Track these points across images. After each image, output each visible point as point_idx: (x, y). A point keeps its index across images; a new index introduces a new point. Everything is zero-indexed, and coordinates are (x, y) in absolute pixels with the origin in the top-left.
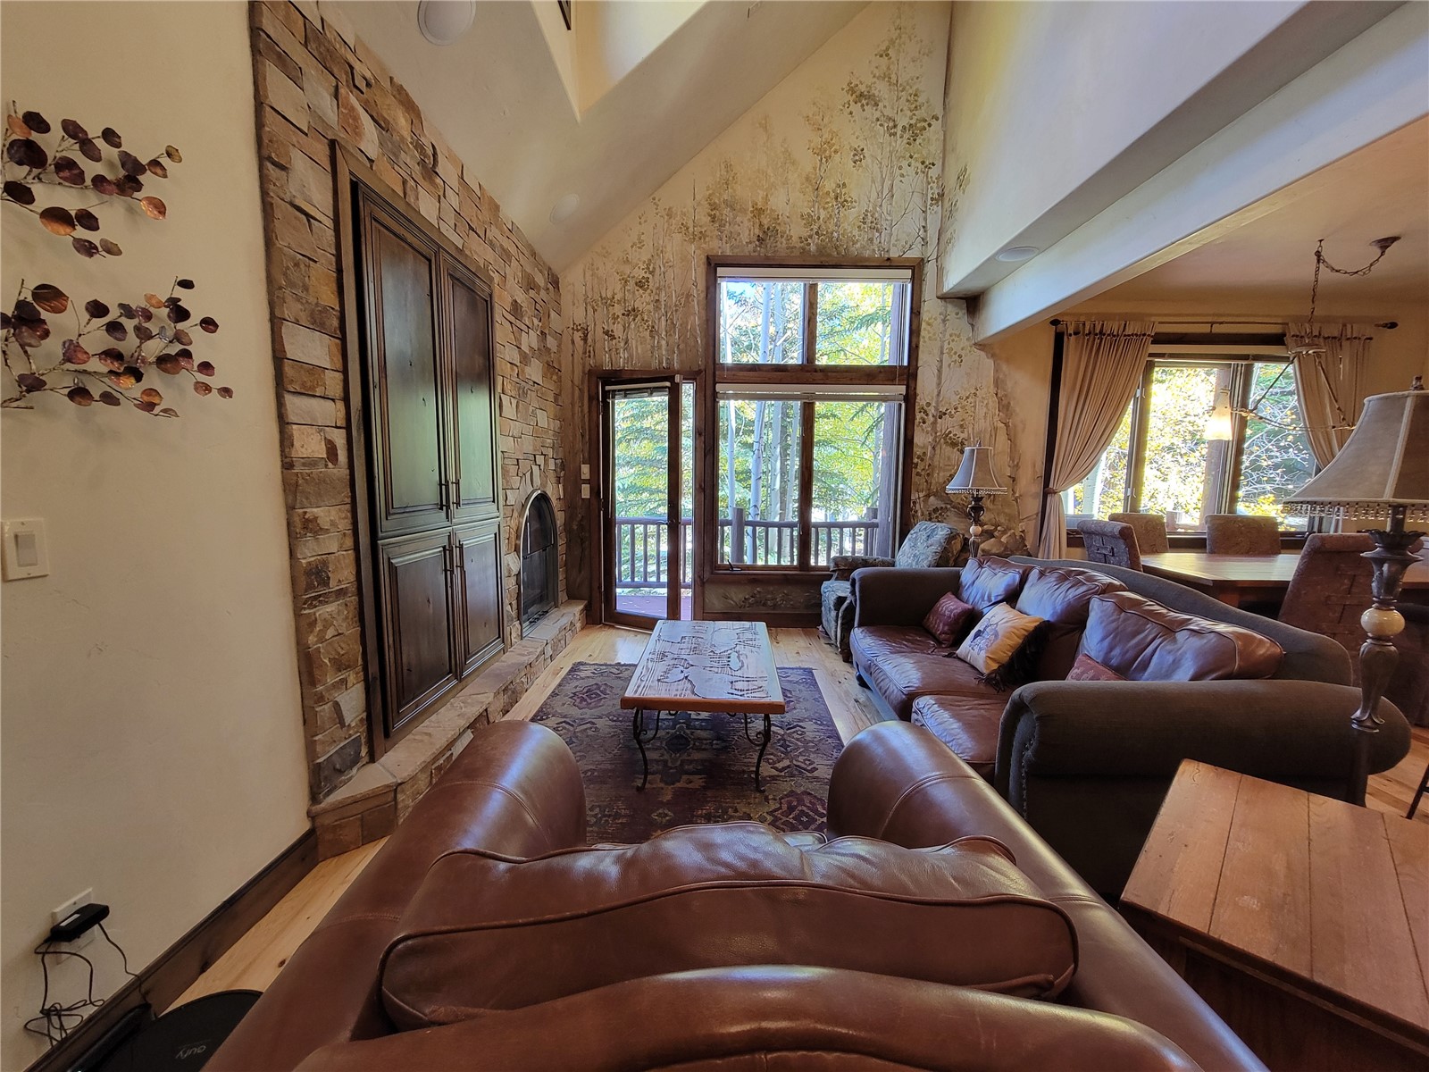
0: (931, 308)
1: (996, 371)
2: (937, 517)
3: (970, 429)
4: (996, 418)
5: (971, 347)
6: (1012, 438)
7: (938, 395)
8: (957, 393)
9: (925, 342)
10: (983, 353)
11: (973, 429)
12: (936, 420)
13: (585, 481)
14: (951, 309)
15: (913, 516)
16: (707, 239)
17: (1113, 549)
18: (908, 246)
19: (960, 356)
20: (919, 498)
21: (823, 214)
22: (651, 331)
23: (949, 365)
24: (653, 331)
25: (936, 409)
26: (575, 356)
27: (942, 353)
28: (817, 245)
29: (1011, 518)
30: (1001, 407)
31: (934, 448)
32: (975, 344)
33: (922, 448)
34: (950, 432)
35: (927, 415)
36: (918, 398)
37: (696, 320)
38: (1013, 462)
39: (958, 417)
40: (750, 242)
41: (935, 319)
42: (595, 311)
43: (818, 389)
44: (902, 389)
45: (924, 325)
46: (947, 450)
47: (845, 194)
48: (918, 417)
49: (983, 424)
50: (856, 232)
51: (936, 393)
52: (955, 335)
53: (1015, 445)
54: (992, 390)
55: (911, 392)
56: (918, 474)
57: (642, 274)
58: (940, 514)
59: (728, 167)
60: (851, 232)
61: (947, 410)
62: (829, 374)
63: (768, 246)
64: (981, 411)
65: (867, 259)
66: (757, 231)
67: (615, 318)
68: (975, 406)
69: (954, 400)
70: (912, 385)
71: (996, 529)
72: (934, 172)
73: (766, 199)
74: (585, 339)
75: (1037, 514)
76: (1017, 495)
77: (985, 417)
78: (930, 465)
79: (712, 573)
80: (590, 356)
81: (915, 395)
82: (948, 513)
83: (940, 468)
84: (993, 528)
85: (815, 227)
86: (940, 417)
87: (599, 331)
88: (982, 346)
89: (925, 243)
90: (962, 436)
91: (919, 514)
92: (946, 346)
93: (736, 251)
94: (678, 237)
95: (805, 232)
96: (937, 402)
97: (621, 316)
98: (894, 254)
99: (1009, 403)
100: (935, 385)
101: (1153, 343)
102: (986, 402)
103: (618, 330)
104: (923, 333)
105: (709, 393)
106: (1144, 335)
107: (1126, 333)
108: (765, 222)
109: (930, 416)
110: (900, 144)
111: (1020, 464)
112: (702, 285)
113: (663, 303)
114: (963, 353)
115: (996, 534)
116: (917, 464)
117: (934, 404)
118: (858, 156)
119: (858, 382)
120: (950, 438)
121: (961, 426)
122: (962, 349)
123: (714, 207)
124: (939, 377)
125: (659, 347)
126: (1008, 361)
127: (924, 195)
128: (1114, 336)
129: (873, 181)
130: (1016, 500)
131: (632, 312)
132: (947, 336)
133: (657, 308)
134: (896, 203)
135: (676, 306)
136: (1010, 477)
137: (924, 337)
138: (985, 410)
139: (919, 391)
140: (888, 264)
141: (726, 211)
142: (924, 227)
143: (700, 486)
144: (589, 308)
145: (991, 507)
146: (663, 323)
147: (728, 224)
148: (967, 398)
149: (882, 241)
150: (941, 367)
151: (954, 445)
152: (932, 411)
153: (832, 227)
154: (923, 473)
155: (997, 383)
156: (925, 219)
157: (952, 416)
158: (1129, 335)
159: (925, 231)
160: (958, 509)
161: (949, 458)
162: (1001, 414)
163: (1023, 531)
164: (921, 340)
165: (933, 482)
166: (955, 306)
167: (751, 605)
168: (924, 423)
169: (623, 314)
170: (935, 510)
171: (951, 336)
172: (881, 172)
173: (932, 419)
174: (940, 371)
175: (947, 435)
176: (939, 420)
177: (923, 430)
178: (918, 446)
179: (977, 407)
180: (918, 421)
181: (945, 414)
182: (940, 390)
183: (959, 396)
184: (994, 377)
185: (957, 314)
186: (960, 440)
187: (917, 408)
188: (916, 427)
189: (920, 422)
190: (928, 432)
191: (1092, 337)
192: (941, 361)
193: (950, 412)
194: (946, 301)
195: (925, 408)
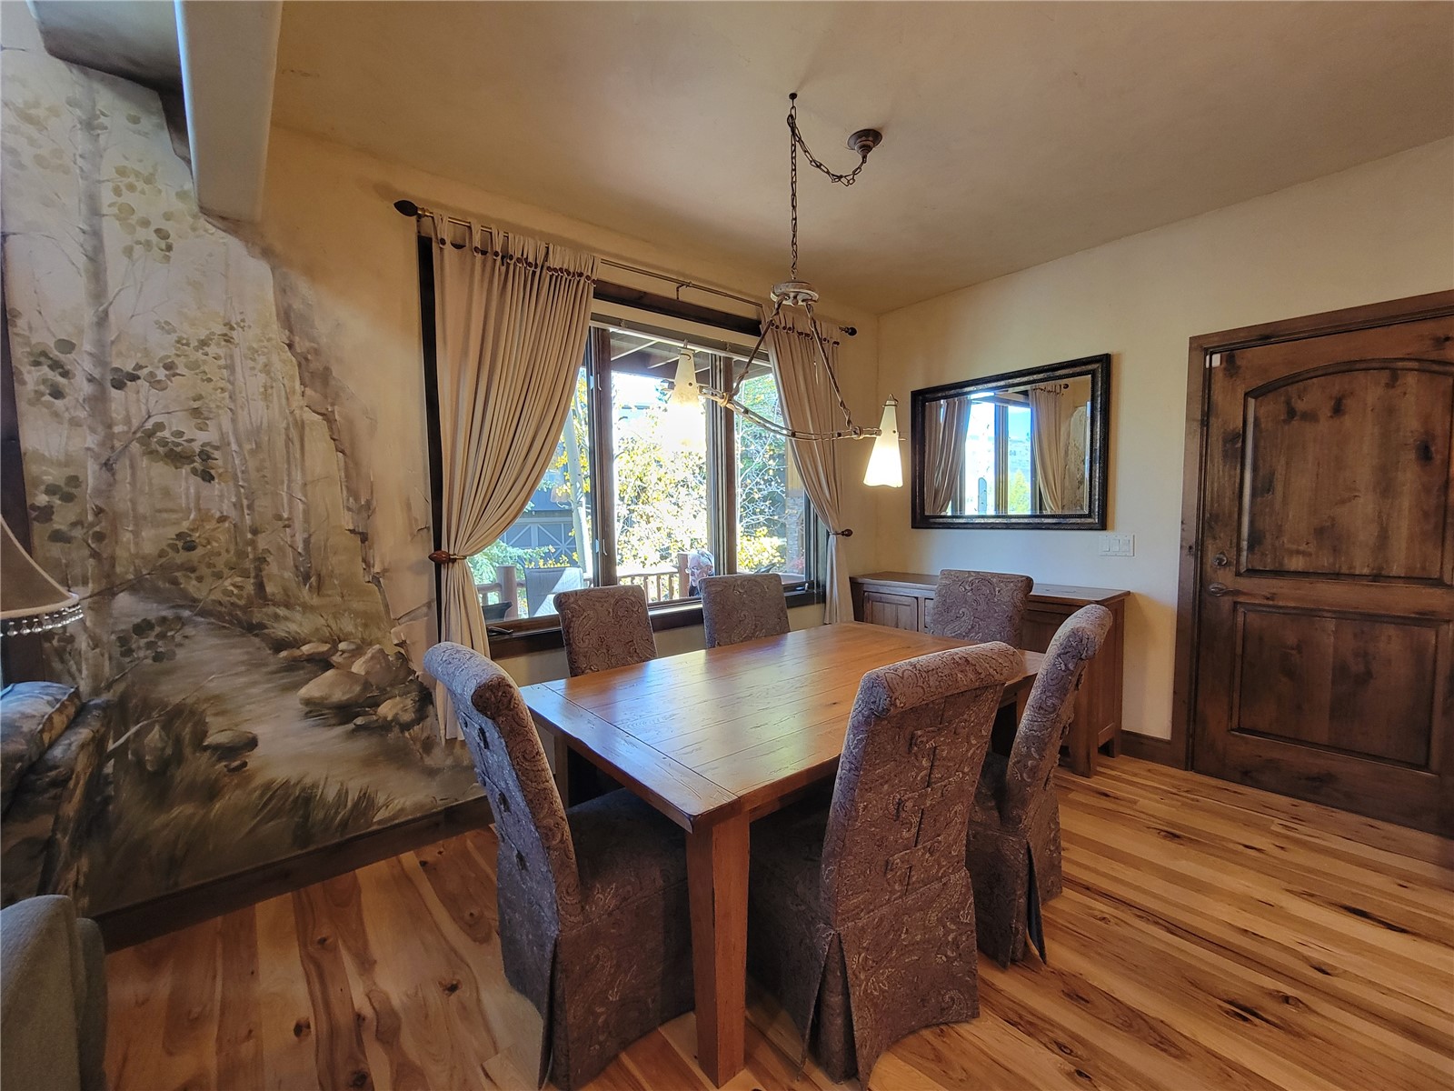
1: (283, 290)
2: (150, 645)
3: (227, 425)
4: (297, 401)
5: (195, 216)
6: (344, 444)
7: (102, 321)
8: (166, 328)
9: (22, 167)
10: (234, 243)
11: (234, 421)
12: (102, 391)
14: (111, 103)
15: (60, 653)
19: (162, 234)
23: (128, 251)
25: (100, 360)
27: (95, 212)
29: (368, 620)
30: (306, 375)
31: (108, 466)
32: (204, 211)
33: (60, 464)
34: (159, 426)
35: (65, 374)
36: (22, 322)
38: (357, 499)
39: (181, 387)
41: (54, 111)
45: (6, 116)
46: (160, 473)
48: (29, 379)
49: (258, 412)
51: (89, 316)
52: (137, 174)
53: (357, 464)
54: (277, 333)
56: (57, 537)
58: (162, 636)
61: (138, 367)
64: (251, 383)
68: (231, 368)
69: (160, 345)
71: (335, 649)
75: (429, 605)
76: (377, 569)
77: (266, 396)
78: (99, 512)
82: (189, 631)
83: (139, 520)
84: (325, 647)
86: (119, 385)
88: (229, 220)
90: (202, 437)
92: (107, 196)
96: (100, 344)
99: (327, 369)
100: (79, 295)
101: (599, 295)
102: (262, 360)
104: (6, 138)
106: (580, 275)
107: (551, 263)
109: (80, 379)
111: (374, 503)
114: (170, 227)
115: (336, 659)
116: (47, 513)
117: (88, 347)
120: (164, 443)
121: (196, 412)
122: (169, 217)
124: (98, 276)
126: (312, 271)
128: (530, 264)
130: (376, 580)
132: (107, 171)
136: (352, 531)
138: (262, 378)
145: (315, 601)
148: (204, 343)
150: (99, 249)
151: (176, 457)
152: (82, 364)
154: (78, 533)
155: (287, 318)
157: (156, 384)
158: (555, 270)
160: (220, 616)
161: (166, 493)
162: (309, 391)
163: (402, 644)
165: (121, 553)
166: (125, 97)
168: (57, 393)
170: (142, 628)
171: (122, 172)
173: (87, 389)
174: (96, 260)
175: (150, 434)
176: (114, 393)
177: (56, 415)
178: (42, 459)
179: (238, 369)
180: (31, 386)
181: (134, 378)
182: (106, 313)
183: (174, 337)
184: (277, 305)
185: (135, 120)
186: (196, 447)
187: (19, 352)
188: (22, 406)
189: (39, 394)
190: (75, 423)
191: (490, 257)
192: (96, 234)
193: (152, 374)
194: (86, 74)
195: (55, 353)
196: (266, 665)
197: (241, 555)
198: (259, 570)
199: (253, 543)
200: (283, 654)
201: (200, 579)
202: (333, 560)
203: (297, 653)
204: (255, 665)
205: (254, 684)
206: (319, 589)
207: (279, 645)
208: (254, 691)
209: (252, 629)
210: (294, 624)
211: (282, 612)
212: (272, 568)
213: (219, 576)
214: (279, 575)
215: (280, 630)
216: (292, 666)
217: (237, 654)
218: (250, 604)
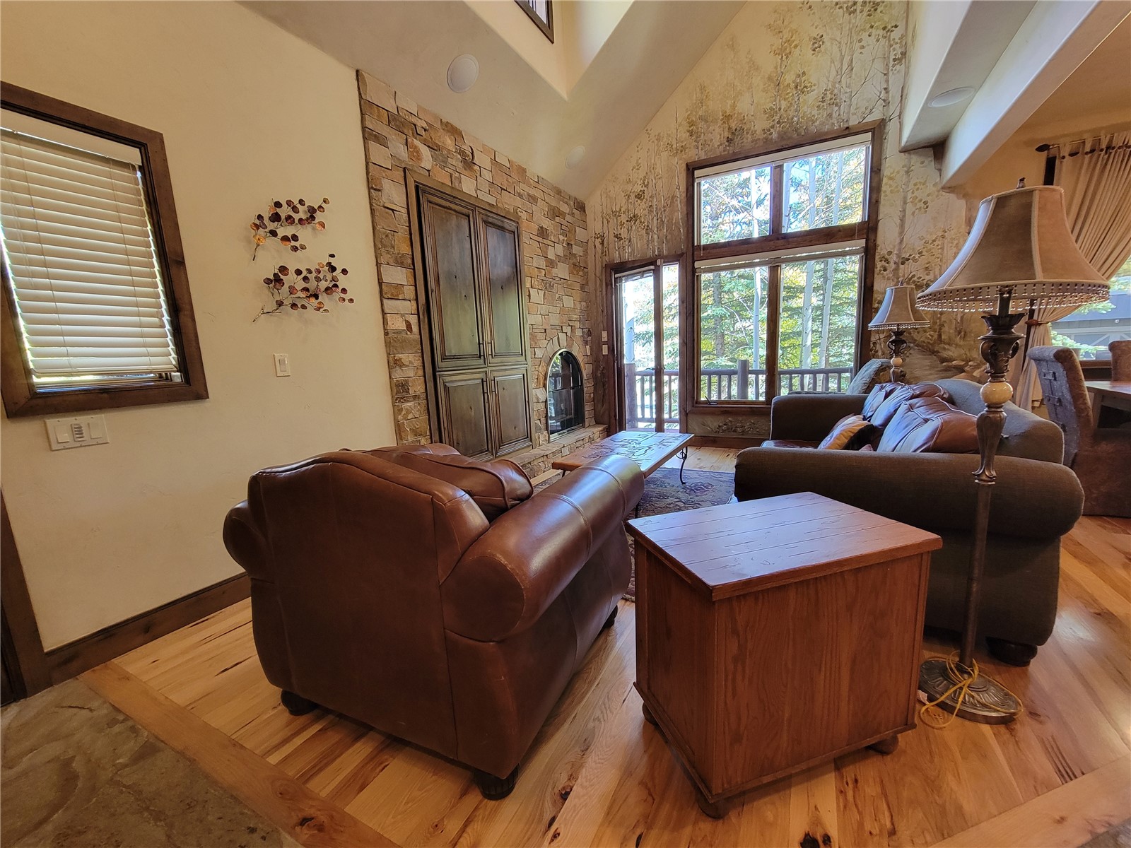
0: (893, 162)
1: (969, 210)
5: (939, 191)
7: (901, 241)
8: (921, 238)
9: (886, 196)
10: (952, 196)
12: (898, 266)
13: (605, 343)
14: (915, 159)
15: (874, 355)
16: (687, 151)
17: (1054, 373)
18: (868, 111)
19: (925, 203)
20: (880, 339)
21: (784, 104)
22: (647, 229)
23: (913, 213)
24: (648, 230)
25: (899, 256)
26: (597, 256)
27: (905, 203)
28: (779, 133)
32: (943, 188)
34: (914, 276)
35: (888, 263)
36: (879, 248)
37: (679, 215)
39: (923, 261)
40: (721, 145)
41: (898, 172)
42: (609, 221)
43: (785, 254)
44: (862, 242)
45: (885, 180)
47: (804, 81)
48: (878, 266)
50: (815, 112)
51: (898, 241)
52: (920, 183)
55: (871, 244)
57: (640, 188)
59: (703, 88)
60: (811, 113)
61: (910, 255)
62: (790, 240)
63: (736, 144)
65: (827, 133)
66: (727, 134)
67: (622, 224)
68: (942, 249)
69: (919, 245)
70: (872, 237)
71: (967, 364)
72: (896, 34)
73: (734, 106)
74: (602, 244)
79: (693, 406)
80: (606, 255)
81: (875, 246)
82: (911, 351)
84: (963, 363)
85: (776, 118)
86: (903, 263)
87: (612, 236)
88: (951, 188)
89: (886, 103)
91: (880, 353)
92: (910, 195)
93: (709, 154)
94: (665, 155)
95: (767, 125)
96: (900, 250)
97: (626, 222)
98: (853, 122)
100: (896, 234)
102: (955, 242)
103: (624, 235)
104: (884, 188)
105: (689, 269)
108: (733, 125)
109: (892, 263)
110: (860, 19)
112: (683, 187)
113: (655, 207)
114: (929, 199)
115: (967, 368)
117: (896, 252)
118: (817, 43)
119: (818, 242)
122: (928, 195)
123: (691, 124)
124: (902, 225)
125: (653, 241)
127: (885, 58)
128: (1129, 147)
129: (832, 62)
131: (633, 218)
132: (911, 185)
133: (651, 212)
134: (856, 74)
135: (664, 207)
137: (885, 191)
139: (879, 241)
140: (847, 132)
141: (701, 124)
142: (885, 89)
143: (683, 341)
144: (605, 220)
145: (962, 343)
146: (655, 222)
147: (703, 134)
148: (934, 241)
149: (842, 113)
150: (904, 216)
151: (918, 287)
152: (894, 258)
153: (791, 113)
155: (969, 222)
156: (887, 81)
157: (915, 260)
159: (887, 92)
160: (923, 347)
164: (883, 194)
166: (920, 156)
167: (724, 431)
168: (885, 270)
169: (627, 221)
171: (916, 185)
172: (841, 51)
173: (894, 266)
174: (902, 220)
175: (910, 279)
176: (902, 266)
177: (884, 277)
178: (878, 292)
179: (945, 248)
180: (878, 269)
181: (908, 260)
182: (903, 238)
183: (924, 241)
184: (966, 216)
185: (922, 163)
186: (925, 282)
187: (877, 258)
188: (876, 275)
189: (880, 271)
190: (888, 279)
191: (1096, 154)
192: (904, 211)
193: (914, 257)
194: (909, 154)
195: (886, 256)
196: (937, 368)
197: (935, 323)
198: (940, 329)
199: (940, 318)
200: (944, 364)
201: (918, 333)
202: (973, 325)
203: (950, 364)
204: (932, 367)
205: (931, 374)
206: (964, 338)
207: (943, 360)
208: (931, 377)
209: (934, 353)
210: (951, 352)
211: (947, 347)
212: (946, 329)
213: (925, 331)
214: (948, 331)
215: (945, 354)
216: (947, 369)
217: (927, 362)
218: (935, 343)
